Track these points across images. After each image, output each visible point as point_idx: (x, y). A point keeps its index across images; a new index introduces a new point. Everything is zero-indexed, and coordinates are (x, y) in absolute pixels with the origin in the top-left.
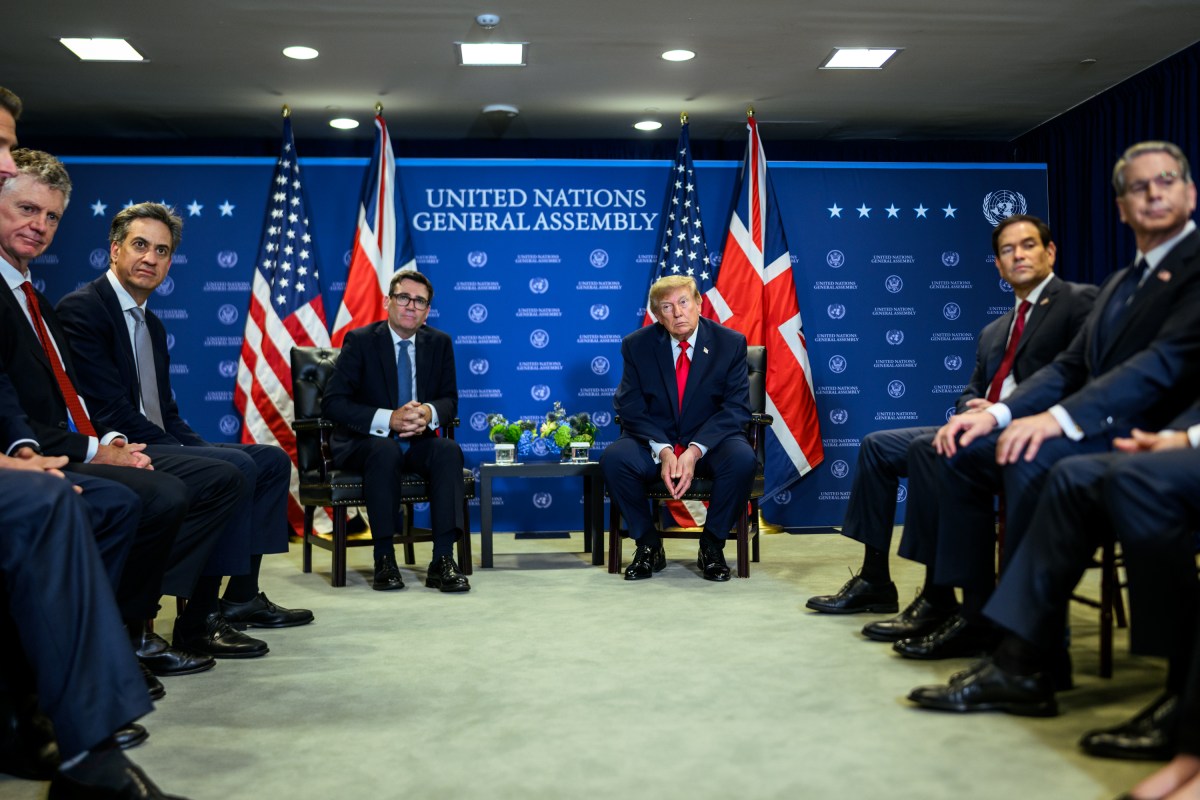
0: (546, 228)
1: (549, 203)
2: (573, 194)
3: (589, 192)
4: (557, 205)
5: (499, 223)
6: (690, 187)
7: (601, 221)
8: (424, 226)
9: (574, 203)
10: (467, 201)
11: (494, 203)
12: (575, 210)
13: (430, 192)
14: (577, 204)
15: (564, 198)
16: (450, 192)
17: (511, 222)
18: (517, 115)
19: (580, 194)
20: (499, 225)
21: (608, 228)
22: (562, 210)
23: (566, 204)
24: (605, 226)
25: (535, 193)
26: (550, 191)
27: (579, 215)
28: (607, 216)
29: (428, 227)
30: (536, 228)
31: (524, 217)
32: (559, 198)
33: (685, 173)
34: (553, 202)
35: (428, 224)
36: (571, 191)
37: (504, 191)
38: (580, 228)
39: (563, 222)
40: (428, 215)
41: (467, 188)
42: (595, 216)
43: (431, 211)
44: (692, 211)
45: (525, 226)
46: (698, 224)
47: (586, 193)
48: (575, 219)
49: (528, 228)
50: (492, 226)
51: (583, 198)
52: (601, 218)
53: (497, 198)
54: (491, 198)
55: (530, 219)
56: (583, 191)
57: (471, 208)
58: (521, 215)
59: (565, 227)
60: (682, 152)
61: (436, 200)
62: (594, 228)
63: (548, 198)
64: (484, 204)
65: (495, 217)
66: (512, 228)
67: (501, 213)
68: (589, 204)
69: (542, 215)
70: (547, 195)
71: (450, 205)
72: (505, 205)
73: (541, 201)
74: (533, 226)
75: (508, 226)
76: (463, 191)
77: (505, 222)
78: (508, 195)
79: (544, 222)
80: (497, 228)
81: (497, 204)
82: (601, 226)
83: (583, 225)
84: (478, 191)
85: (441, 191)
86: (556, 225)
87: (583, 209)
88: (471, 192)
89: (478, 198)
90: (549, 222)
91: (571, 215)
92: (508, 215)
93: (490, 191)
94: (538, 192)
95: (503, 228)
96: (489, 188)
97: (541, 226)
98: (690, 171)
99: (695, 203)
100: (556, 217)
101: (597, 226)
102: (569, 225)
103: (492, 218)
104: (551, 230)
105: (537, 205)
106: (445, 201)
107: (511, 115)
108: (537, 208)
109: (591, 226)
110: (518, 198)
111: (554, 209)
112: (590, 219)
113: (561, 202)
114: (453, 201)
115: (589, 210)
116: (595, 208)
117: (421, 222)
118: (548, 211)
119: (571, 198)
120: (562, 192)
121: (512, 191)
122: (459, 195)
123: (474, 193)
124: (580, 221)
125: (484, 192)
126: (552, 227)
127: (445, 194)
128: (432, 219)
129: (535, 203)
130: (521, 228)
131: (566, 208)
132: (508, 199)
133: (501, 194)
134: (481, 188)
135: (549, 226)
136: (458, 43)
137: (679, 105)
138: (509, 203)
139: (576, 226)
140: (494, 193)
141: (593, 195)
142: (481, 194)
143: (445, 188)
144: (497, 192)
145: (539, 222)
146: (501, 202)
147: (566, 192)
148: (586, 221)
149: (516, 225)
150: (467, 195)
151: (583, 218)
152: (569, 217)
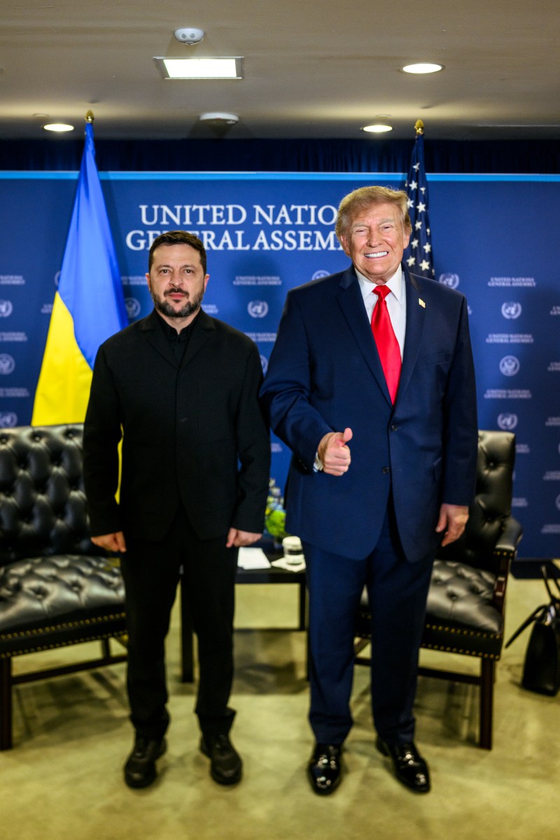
0: (266, 247)
1: (270, 221)
2: (296, 210)
3: (313, 208)
4: (278, 222)
5: (217, 242)
6: (421, 207)
7: (325, 239)
8: (138, 245)
9: (296, 220)
10: (183, 218)
11: (212, 220)
12: (297, 228)
13: (144, 208)
14: (299, 222)
15: (286, 215)
16: (165, 209)
17: (229, 241)
18: (237, 122)
19: (303, 210)
20: (217, 243)
21: (332, 248)
22: (284, 228)
23: (288, 222)
24: (329, 245)
25: (255, 209)
26: (271, 207)
27: (302, 233)
28: (332, 235)
29: (142, 247)
30: (256, 247)
31: (243, 235)
32: (280, 215)
33: (417, 190)
34: (275, 219)
35: (142, 242)
36: (293, 207)
37: (222, 207)
38: (302, 247)
39: (285, 241)
40: (142, 233)
41: (183, 204)
42: (319, 234)
43: (146, 228)
44: (421, 233)
45: (244, 245)
46: (427, 248)
47: (309, 210)
48: (297, 238)
49: (247, 248)
50: (209, 245)
51: (306, 215)
52: (325, 237)
53: (215, 215)
54: (208, 215)
55: (250, 238)
56: (306, 207)
57: (188, 226)
58: (240, 233)
59: (287, 247)
60: (416, 167)
61: (150, 218)
62: (317, 248)
63: (268, 214)
64: (201, 222)
65: (213, 235)
66: (231, 247)
67: (219, 231)
68: (313, 222)
69: (262, 234)
70: (267, 212)
71: (164, 222)
72: (223, 222)
73: (261, 218)
74: (252, 245)
75: (226, 245)
76: (178, 208)
77: (223, 241)
78: (226, 211)
79: (264, 241)
80: (214, 247)
81: (215, 222)
82: (324, 246)
83: (306, 245)
84: (195, 207)
85: (156, 207)
86: (277, 245)
87: (306, 227)
88: (187, 208)
89: (194, 215)
90: (270, 241)
91: (293, 233)
92: (226, 234)
93: (208, 207)
94: (258, 208)
95: (221, 247)
96: (206, 204)
97: (261, 245)
98: (423, 189)
99: (427, 224)
100: (277, 235)
101: (320, 245)
102: (290, 245)
103: (209, 236)
104: (272, 250)
105: (257, 222)
106: (160, 218)
107: (231, 122)
108: (257, 225)
109: (314, 246)
110: (237, 215)
111: (275, 227)
112: (314, 238)
113: (283, 219)
114: (168, 218)
115: (313, 228)
116: (319, 227)
117: (135, 240)
118: (269, 229)
119: (293, 215)
120: (284, 208)
121: (230, 207)
122: (174, 212)
123: (191, 209)
124: (302, 240)
125: (201, 208)
126: (273, 247)
127: (160, 211)
128: (146, 237)
129: (255, 220)
130: (240, 247)
131: (288, 225)
132: (226, 216)
133: (219, 211)
134: (197, 204)
135: (269, 246)
136: (158, 58)
137: (415, 113)
138: (227, 220)
139: (298, 245)
140: (211, 209)
141: (317, 211)
142: (198, 210)
143: (159, 204)
144: (215, 208)
145: (259, 241)
146: (219, 219)
147: (288, 208)
148: (308, 240)
149: (235, 244)
150: (183, 211)
151: (306, 236)
152: (291, 235)
